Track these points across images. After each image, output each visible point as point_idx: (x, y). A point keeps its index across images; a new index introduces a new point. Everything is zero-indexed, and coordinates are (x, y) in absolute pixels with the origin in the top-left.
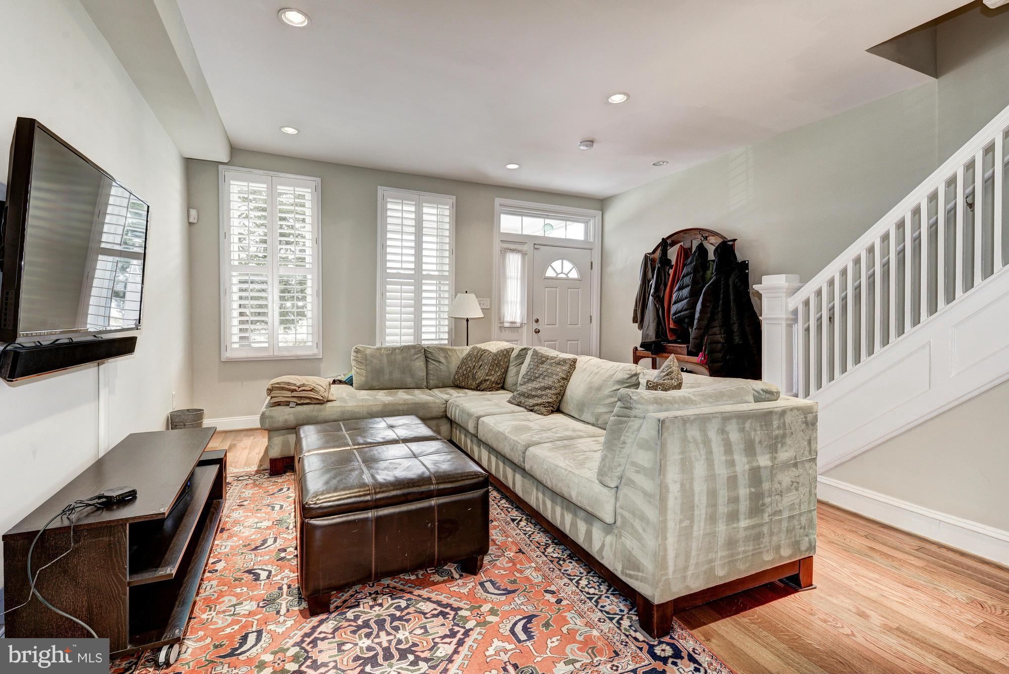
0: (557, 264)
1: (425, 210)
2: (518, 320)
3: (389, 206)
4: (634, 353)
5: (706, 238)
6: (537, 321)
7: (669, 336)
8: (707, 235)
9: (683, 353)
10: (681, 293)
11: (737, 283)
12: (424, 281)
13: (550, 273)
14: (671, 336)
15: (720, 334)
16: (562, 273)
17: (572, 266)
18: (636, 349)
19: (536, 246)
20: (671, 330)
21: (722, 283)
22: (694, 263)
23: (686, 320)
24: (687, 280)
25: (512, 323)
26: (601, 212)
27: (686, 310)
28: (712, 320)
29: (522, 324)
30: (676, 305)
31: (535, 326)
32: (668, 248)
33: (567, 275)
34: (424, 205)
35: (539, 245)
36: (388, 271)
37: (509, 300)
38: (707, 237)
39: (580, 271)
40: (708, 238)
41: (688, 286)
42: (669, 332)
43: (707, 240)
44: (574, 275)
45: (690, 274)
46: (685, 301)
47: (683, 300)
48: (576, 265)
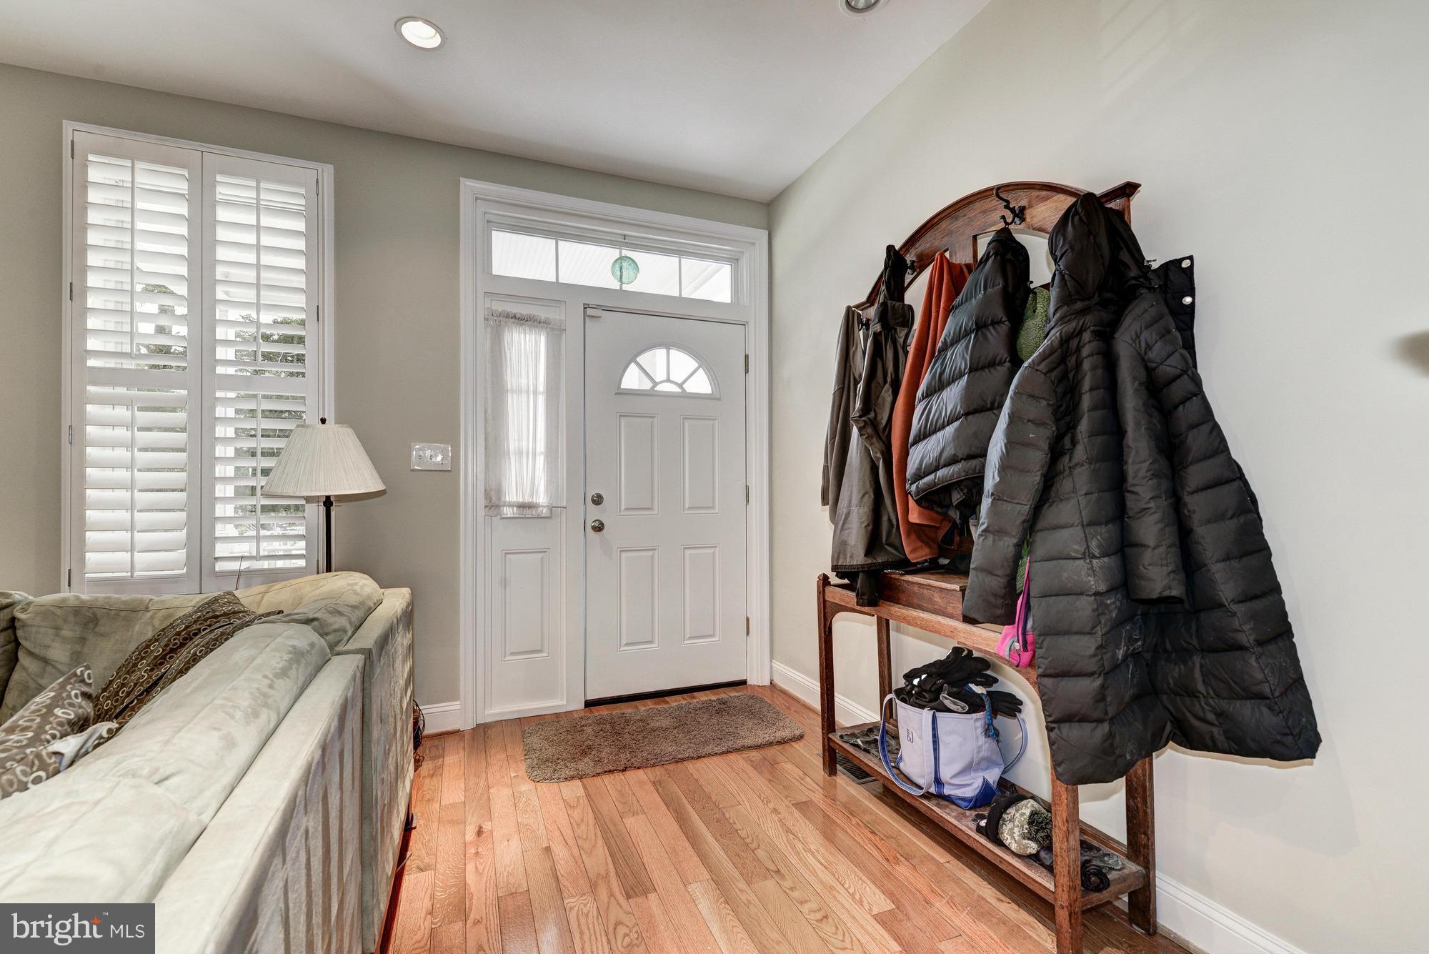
0: (656, 360)
1: (222, 192)
2: (542, 498)
3: (94, 175)
4: (819, 593)
5: (1020, 214)
6: (598, 500)
7: (907, 550)
8: (1023, 203)
9: (950, 610)
10: (935, 402)
11: (1149, 347)
12: (219, 394)
13: (632, 379)
14: (914, 551)
15: (1087, 555)
16: (668, 380)
17: (696, 365)
18: (825, 581)
19: (589, 312)
20: (914, 529)
21: (1085, 351)
22: (980, 296)
23: (957, 497)
24: (958, 357)
25: (522, 506)
26: (766, 233)
27: (953, 461)
28: (1045, 494)
29: (551, 508)
30: (921, 446)
31: (594, 513)
32: (908, 278)
33: (680, 386)
34: (219, 178)
35: (597, 307)
36: (92, 362)
37: (513, 445)
38: (1023, 209)
39: (714, 378)
40: (1028, 213)
41: (961, 376)
42: (908, 535)
43: (1023, 220)
44: (701, 384)
45: (967, 334)
46: (950, 430)
47: (943, 427)
48: (705, 360)
